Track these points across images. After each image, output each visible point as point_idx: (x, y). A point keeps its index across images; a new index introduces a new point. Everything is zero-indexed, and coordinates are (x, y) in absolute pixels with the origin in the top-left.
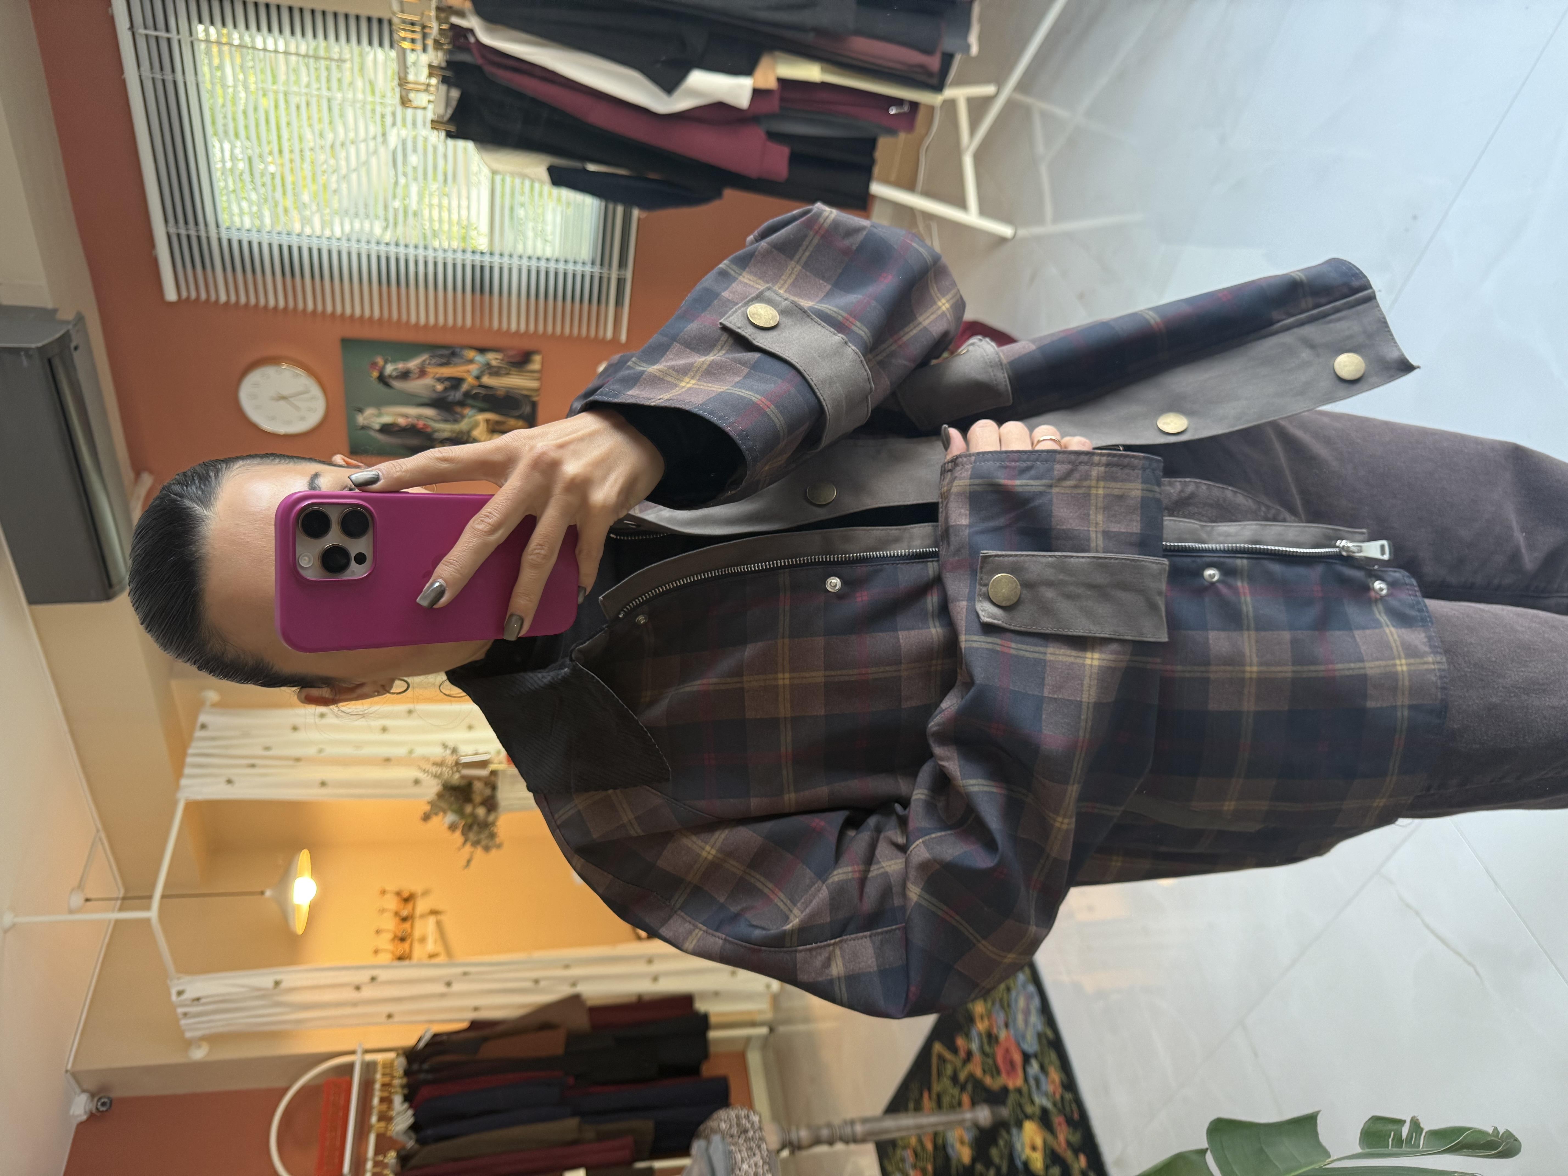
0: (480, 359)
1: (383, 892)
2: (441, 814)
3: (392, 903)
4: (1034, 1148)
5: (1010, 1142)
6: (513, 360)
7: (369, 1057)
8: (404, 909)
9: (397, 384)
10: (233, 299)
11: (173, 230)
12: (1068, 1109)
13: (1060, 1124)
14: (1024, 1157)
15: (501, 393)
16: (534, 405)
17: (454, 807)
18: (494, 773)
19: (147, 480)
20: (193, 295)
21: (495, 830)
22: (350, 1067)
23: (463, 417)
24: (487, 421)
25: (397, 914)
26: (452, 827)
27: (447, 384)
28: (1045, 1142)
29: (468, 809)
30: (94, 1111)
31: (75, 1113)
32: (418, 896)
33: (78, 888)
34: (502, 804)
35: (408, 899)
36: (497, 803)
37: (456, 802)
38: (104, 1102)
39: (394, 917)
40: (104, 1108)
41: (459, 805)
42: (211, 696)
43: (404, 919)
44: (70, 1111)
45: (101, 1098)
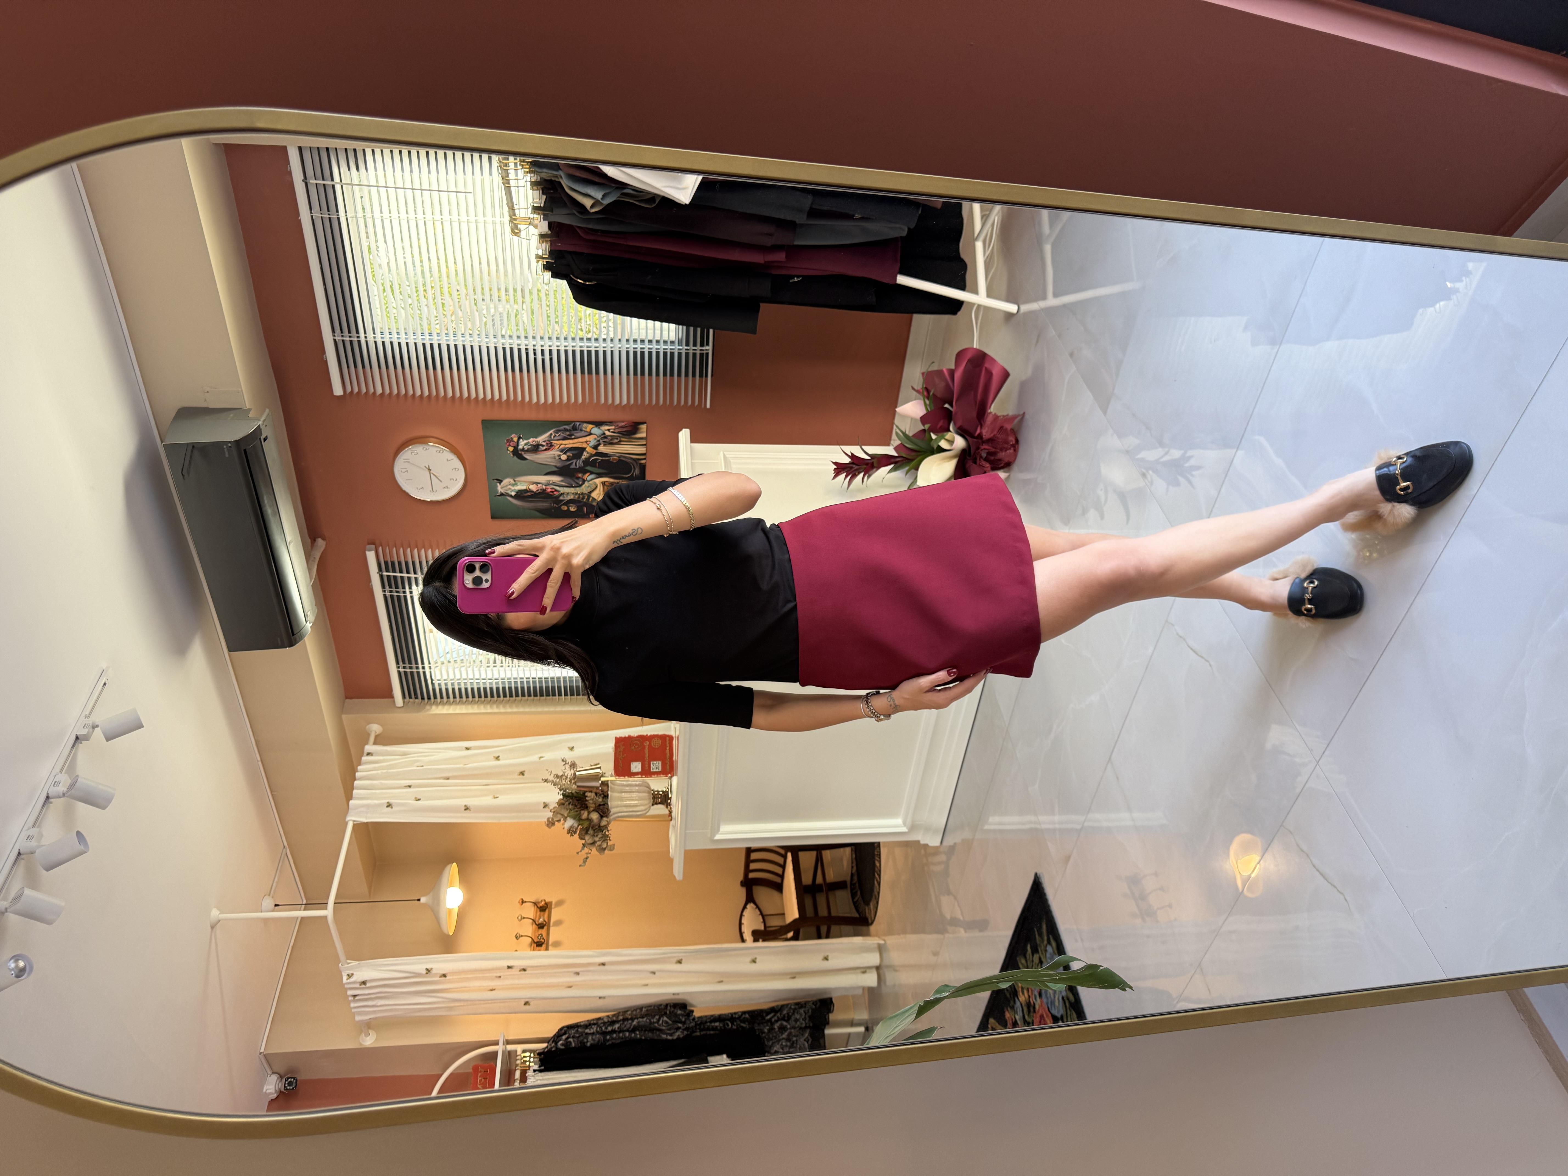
0: (596, 431)
1: (523, 902)
2: (562, 819)
3: (530, 911)
6: (625, 430)
7: (510, 1047)
8: (540, 918)
10: (387, 391)
11: (339, 338)
16: (643, 468)
17: (573, 813)
18: (605, 784)
19: (321, 544)
20: (356, 390)
21: (607, 833)
22: (495, 1054)
23: (584, 481)
24: (604, 483)
25: (534, 921)
26: (572, 832)
27: (569, 454)
29: (585, 814)
30: (283, 1090)
31: (267, 1092)
32: (553, 906)
33: (269, 895)
34: (613, 811)
35: (544, 908)
36: (608, 809)
37: (574, 809)
38: (291, 1081)
39: (533, 924)
40: (291, 1088)
41: (577, 811)
42: (375, 728)
43: (541, 926)
44: (263, 1089)
45: (288, 1078)
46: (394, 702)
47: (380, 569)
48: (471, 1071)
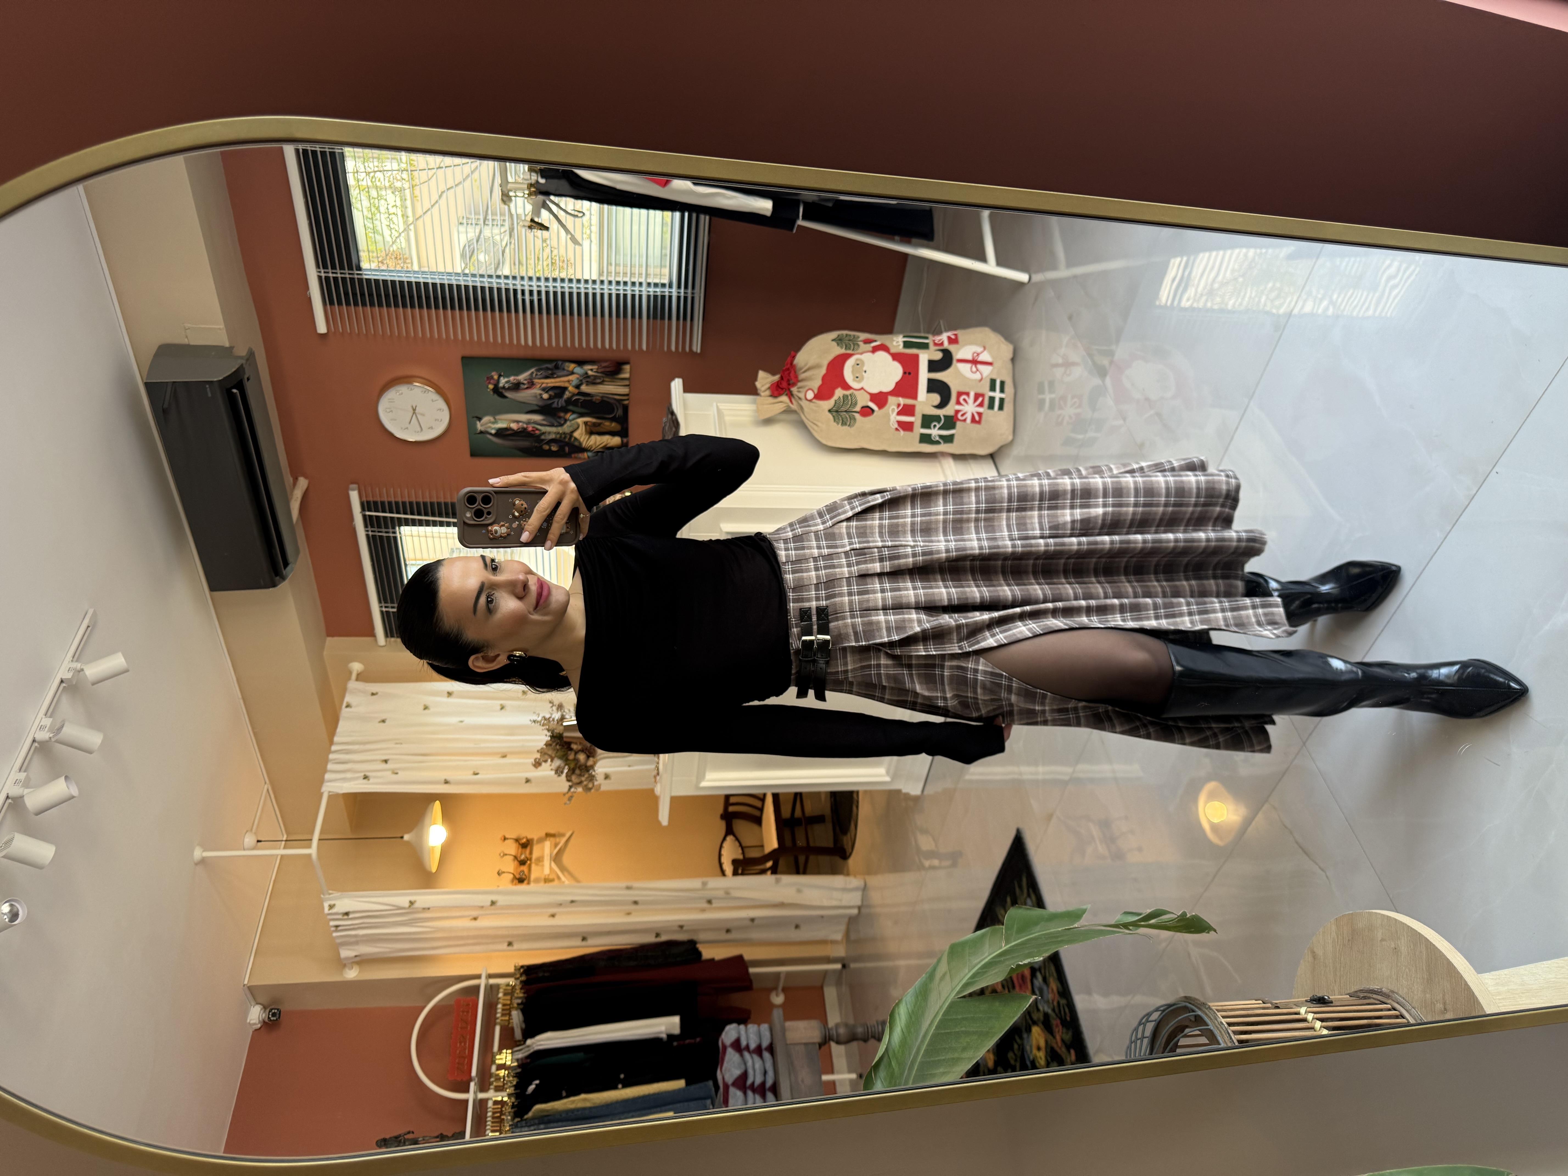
0: (578, 370)
3: (512, 848)
4: (1039, 1049)
5: (1023, 1044)
6: (608, 370)
7: (492, 981)
8: (521, 855)
9: (508, 394)
11: (322, 274)
12: (1062, 1013)
13: (1057, 1026)
14: (1031, 1058)
15: (597, 399)
16: (626, 409)
17: (560, 754)
19: (303, 483)
22: (477, 988)
23: (566, 421)
24: (586, 423)
25: (515, 857)
27: (551, 393)
28: (1046, 1042)
30: (266, 1020)
31: (252, 1022)
32: (535, 842)
33: (251, 830)
35: (525, 845)
38: (274, 1013)
39: (514, 860)
40: (275, 1018)
41: (564, 752)
42: (356, 667)
43: (522, 863)
44: (246, 1020)
45: (272, 1009)
46: (376, 640)
47: (363, 509)
48: (452, 1003)
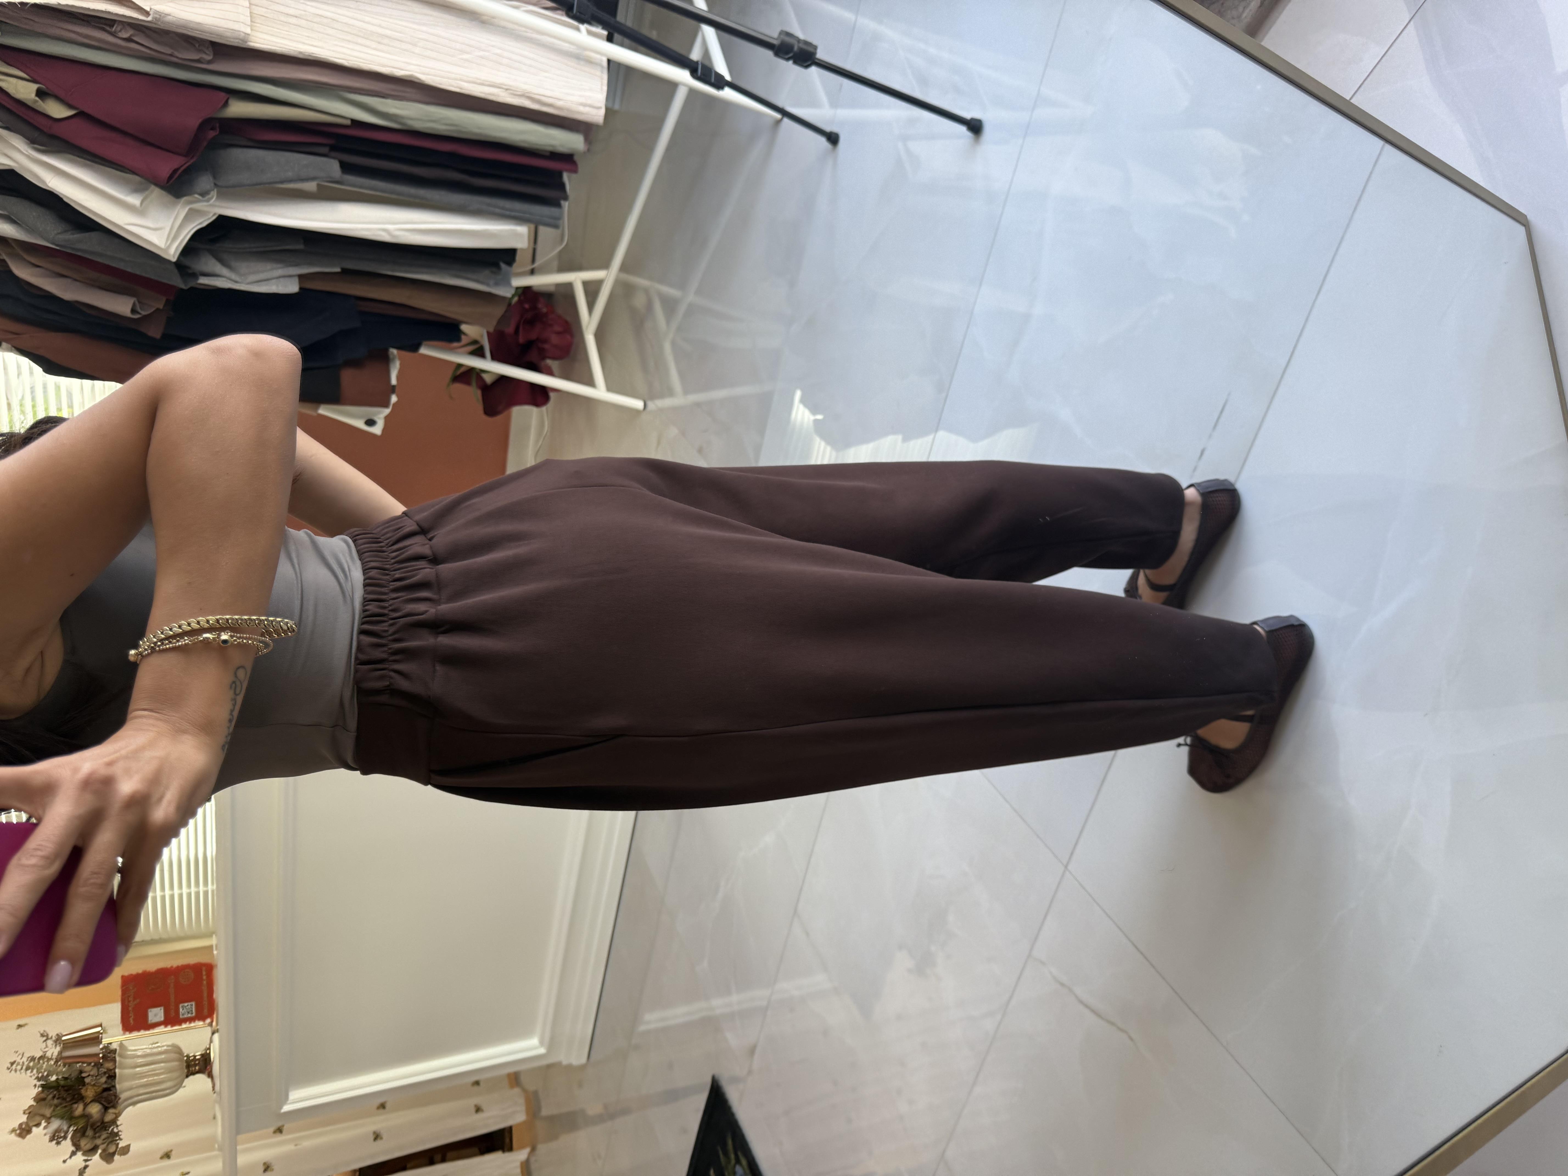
2: (42, 1123)
17: (59, 1110)
18: (109, 1047)
21: (115, 1130)
26: (58, 1137)
34: (123, 1096)
36: (116, 1096)
37: (61, 1104)
41: (65, 1107)
